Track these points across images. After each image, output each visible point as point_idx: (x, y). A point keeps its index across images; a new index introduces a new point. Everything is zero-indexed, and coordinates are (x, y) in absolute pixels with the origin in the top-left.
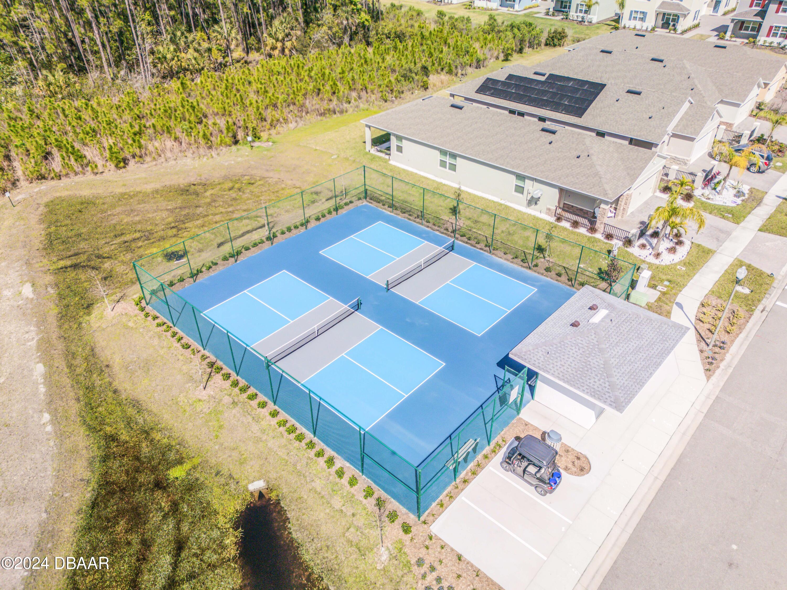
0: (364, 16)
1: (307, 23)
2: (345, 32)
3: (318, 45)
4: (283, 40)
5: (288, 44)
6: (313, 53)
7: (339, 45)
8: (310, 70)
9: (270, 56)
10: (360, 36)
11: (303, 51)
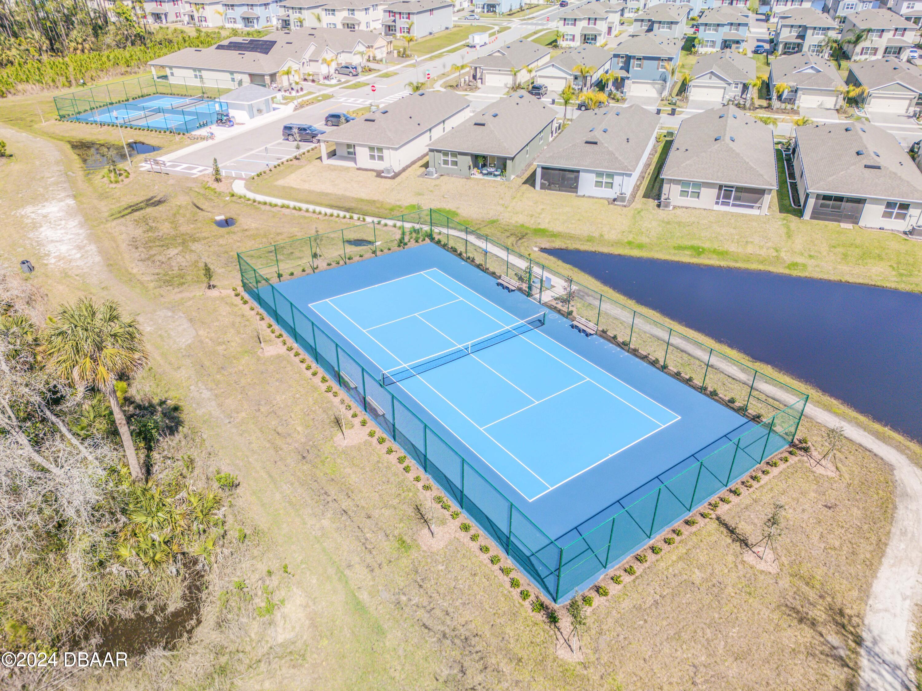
2: (127, 38)
3: (109, 46)
4: (82, 44)
5: (86, 46)
7: (124, 48)
8: (108, 56)
10: (139, 42)
11: (98, 50)
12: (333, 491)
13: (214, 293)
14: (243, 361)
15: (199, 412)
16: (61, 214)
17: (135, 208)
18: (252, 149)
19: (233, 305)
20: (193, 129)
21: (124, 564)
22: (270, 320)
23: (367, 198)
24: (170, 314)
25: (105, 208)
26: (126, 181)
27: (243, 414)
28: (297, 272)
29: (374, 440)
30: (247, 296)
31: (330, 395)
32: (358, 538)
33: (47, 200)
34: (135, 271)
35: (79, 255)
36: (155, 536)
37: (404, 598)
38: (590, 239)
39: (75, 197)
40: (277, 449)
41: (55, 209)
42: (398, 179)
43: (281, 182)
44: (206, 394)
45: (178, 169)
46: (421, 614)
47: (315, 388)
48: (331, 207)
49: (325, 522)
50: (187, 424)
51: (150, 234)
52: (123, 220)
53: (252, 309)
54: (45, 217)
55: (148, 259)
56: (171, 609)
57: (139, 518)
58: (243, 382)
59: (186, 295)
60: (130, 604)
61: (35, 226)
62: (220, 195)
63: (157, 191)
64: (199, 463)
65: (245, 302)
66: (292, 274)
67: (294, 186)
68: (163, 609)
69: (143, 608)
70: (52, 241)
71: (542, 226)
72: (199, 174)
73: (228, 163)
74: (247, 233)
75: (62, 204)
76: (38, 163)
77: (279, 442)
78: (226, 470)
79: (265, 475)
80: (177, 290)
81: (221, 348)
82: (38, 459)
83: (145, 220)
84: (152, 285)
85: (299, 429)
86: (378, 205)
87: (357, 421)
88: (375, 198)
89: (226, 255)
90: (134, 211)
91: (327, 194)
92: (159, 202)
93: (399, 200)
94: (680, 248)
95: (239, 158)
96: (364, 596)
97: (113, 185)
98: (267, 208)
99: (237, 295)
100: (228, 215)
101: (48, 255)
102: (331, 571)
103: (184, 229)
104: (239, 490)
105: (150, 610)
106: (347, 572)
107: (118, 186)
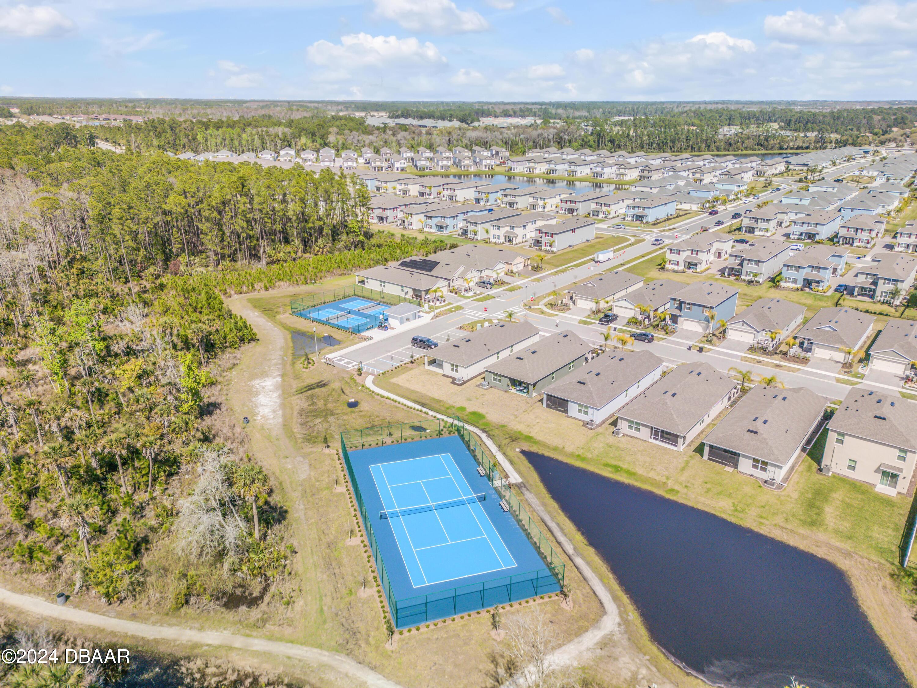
0: (362, 238)
1: (334, 240)
2: (352, 244)
3: (339, 250)
4: (323, 248)
5: (325, 250)
6: (337, 253)
7: (349, 250)
8: (336, 260)
9: (316, 255)
10: (360, 246)
11: (331, 252)
12: (334, 564)
13: (327, 451)
14: (324, 493)
15: (295, 515)
16: (271, 388)
17: (310, 388)
18: (390, 351)
19: (333, 460)
20: (364, 330)
21: (243, 573)
22: (346, 472)
23: (438, 398)
24: (302, 460)
25: (296, 385)
26: (312, 368)
27: (313, 520)
28: (373, 444)
29: (362, 545)
30: (341, 455)
31: (355, 518)
32: (334, 586)
33: (267, 376)
34: (295, 431)
35: (272, 416)
36: (256, 564)
37: (340, 613)
38: (555, 449)
39: (282, 376)
40: (320, 540)
41: (270, 383)
42: (464, 386)
43: (394, 380)
44: (302, 507)
45: (342, 363)
46: (343, 620)
47: (349, 514)
48: (415, 402)
49: (325, 576)
50: (287, 520)
51: (311, 407)
52: (301, 395)
53: (341, 464)
54: (263, 388)
55: (304, 424)
56: (254, 595)
57: (252, 555)
58: (320, 504)
59: (314, 450)
60: (240, 589)
61: (257, 394)
62: (356, 384)
63: (325, 377)
64: (285, 539)
65: (339, 459)
66: (370, 445)
67: (400, 384)
68: (251, 594)
69: (244, 592)
70: (263, 405)
71: (531, 435)
72: (352, 368)
73: (371, 361)
74: (361, 414)
75: (275, 380)
76: (270, 347)
77: (322, 537)
78: (295, 544)
79: (310, 551)
80: (311, 446)
81: (317, 484)
82: (223, 522)
83: (312, 396)
84: (300, 441)
85: (333, 532)
86: (441, 404)
87: (360, 534)
88: (442, 399)
89: (344, 427)
90: (309, 389)
91: (416, 392)
92: (324, 385)
93: (455, 402)
94: (607, 465)
95: (379, 358)
96: (325, 608)
97: (304, 370)
98: (379, 397)
99: (337, 454)
100: (357, 399)
101: (258, 414)
102: (318, 596)
103: (330, 406)
104: (297, 555)
105: (247, 594)
106: (324, 598)
107: (307, 370)
